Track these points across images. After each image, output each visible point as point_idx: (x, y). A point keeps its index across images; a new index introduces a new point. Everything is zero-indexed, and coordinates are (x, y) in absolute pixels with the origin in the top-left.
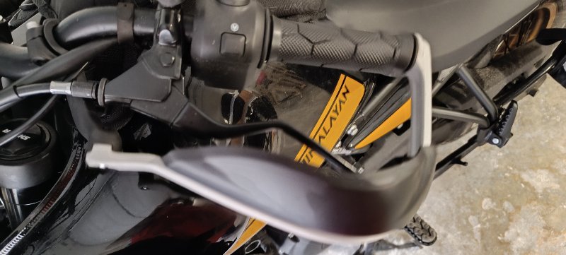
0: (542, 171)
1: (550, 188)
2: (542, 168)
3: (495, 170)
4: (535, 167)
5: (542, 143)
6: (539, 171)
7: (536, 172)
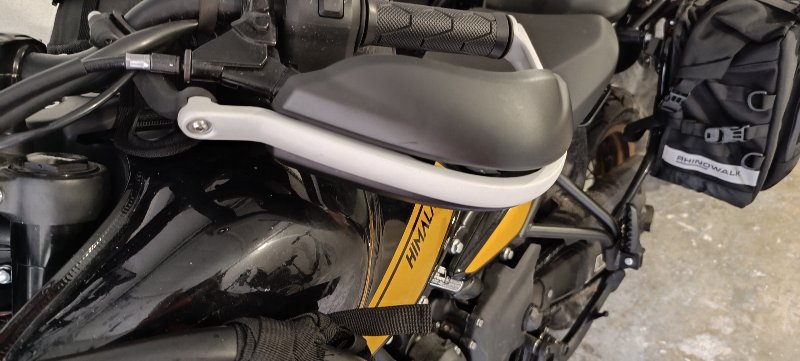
0: (703, 337)
1: (721, 355)
2: (700, 333)
3: (646, 350)
4: (692, 334)
5: (686, 304)
6: (698, 337)
7: (695, 339)
